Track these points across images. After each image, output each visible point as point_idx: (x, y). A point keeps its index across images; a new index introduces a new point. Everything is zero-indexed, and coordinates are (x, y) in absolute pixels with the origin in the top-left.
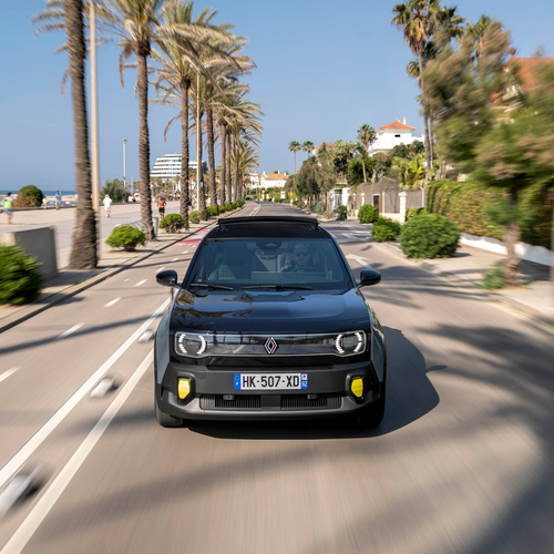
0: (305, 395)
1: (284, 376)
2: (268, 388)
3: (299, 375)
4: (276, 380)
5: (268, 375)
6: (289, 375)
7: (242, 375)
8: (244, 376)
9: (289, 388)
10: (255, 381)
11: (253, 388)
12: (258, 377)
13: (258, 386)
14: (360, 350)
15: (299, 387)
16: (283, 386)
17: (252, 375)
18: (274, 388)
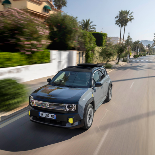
0: (56, 121)
1: (50, 114)
2: (46, 117)
3: (54, 115)
4: (48, 115)
5: (46, 114)
6: (52, 114)
7: (40, 112)
8: (41, 113)
9: (51, 118)
10: (43, 114)
11: (43, 116)
12: (44, 113)
13: (44, 116)
15: (54, 118)
16: (50, 117)
17: (43, 113)
18: (48, 117)
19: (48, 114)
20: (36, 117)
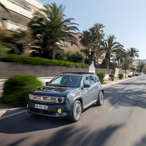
0: (48, 111)
1: (43, 106)
3: (46, 106)
5: (40, 105)
8: (36, 105)
12: (39, 105)
13: (39, 108)
14: (63, 102)
15: (46, 109)
16: (43, 108)
18: (41, 108)
19: (41, 105)
20: (33, 109)
